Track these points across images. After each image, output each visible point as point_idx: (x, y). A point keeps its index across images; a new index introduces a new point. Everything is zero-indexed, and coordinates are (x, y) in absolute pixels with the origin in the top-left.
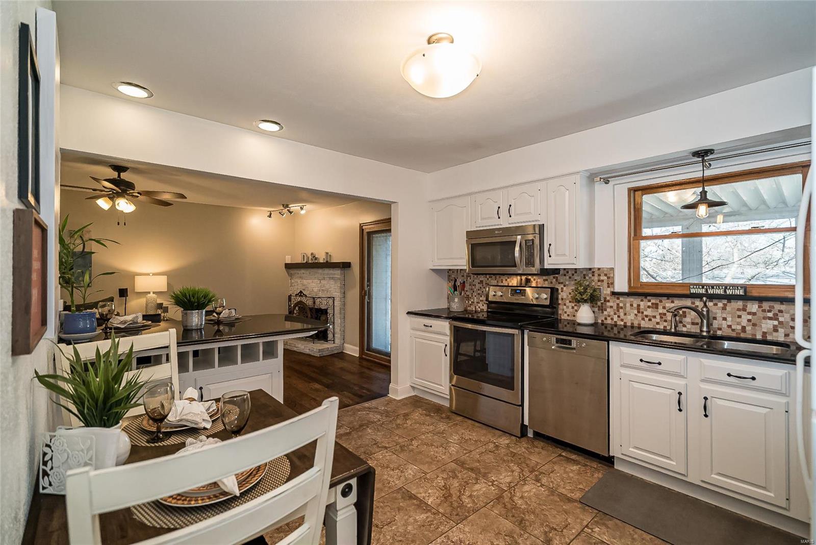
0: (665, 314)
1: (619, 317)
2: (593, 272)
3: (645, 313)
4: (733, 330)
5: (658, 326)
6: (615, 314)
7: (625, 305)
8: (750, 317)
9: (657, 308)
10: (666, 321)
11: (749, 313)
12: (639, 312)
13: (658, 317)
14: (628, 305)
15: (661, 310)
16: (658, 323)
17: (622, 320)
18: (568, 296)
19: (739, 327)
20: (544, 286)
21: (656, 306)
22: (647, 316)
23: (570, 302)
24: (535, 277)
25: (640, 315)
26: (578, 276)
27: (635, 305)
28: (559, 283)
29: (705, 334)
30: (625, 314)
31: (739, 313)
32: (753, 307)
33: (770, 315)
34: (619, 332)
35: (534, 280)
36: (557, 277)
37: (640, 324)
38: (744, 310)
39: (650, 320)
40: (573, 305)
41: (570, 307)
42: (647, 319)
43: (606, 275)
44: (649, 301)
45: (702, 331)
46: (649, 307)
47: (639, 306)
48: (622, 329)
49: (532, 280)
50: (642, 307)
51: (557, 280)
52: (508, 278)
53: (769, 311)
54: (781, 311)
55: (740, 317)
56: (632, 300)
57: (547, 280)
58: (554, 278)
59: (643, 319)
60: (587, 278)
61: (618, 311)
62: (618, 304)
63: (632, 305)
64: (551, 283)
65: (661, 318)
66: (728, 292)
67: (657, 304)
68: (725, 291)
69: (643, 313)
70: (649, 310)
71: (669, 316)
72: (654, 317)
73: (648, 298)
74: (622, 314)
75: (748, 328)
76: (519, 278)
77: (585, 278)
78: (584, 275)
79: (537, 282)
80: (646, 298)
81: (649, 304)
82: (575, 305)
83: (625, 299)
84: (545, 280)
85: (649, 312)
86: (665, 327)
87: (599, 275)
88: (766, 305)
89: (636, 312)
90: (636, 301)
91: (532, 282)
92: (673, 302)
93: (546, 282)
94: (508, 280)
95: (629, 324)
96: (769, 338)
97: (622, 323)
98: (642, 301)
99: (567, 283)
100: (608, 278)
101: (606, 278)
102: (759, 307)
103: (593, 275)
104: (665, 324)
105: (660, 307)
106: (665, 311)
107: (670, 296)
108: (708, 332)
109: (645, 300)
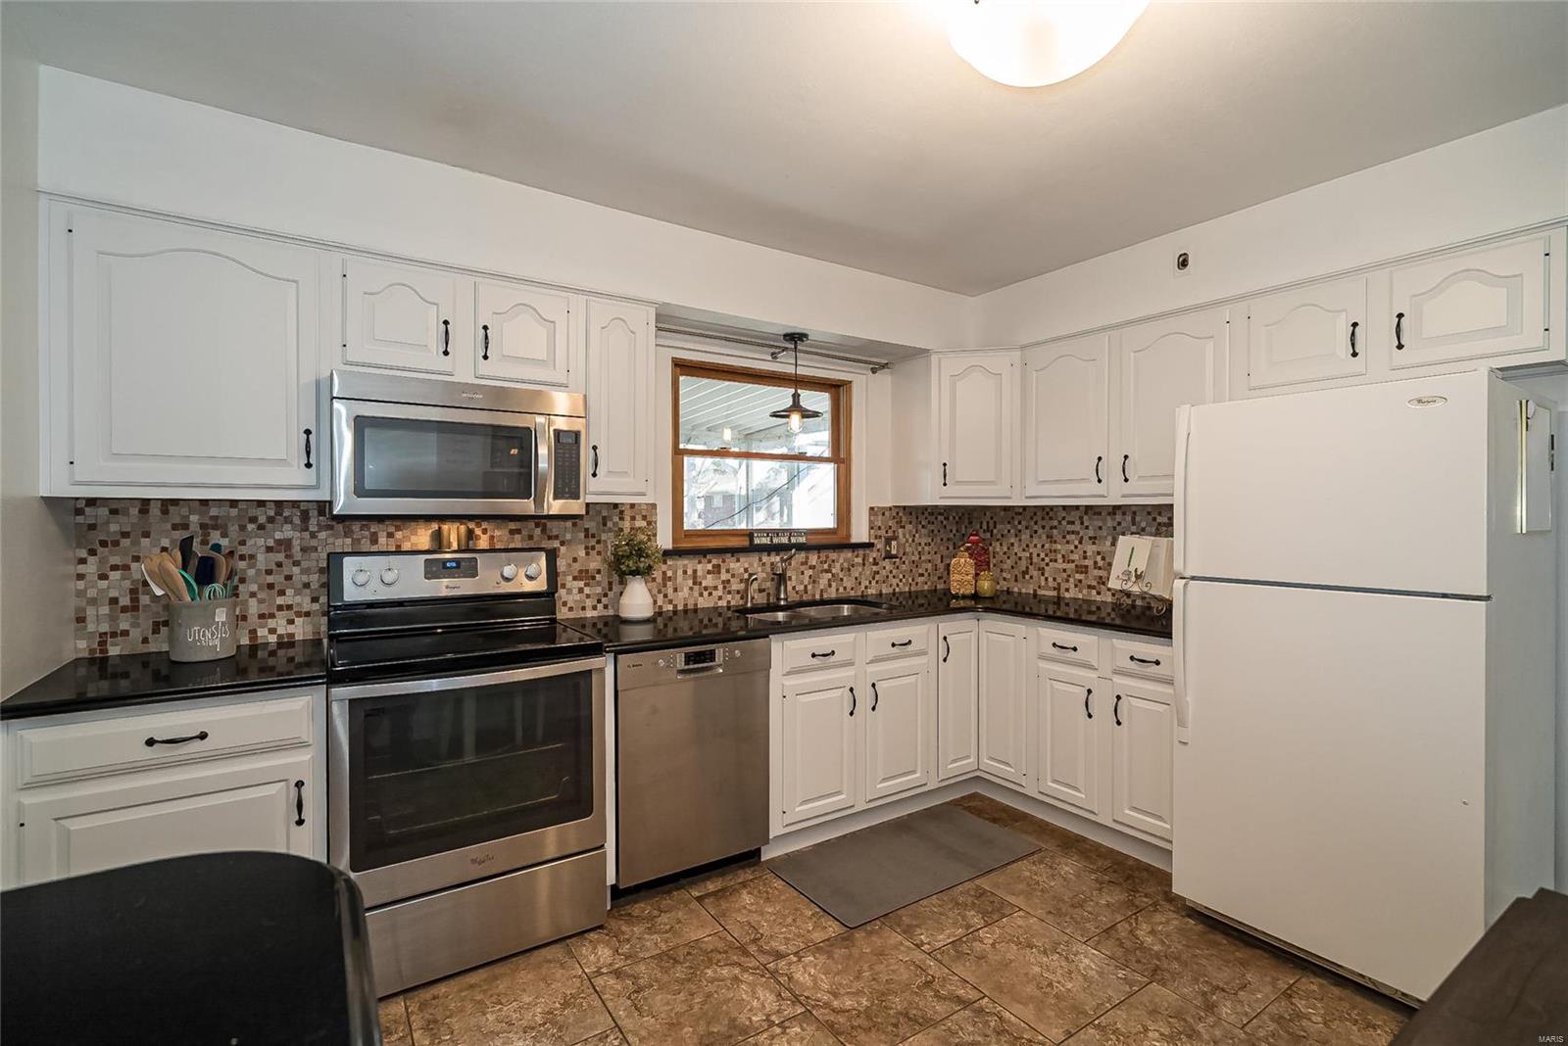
0: (728, 581)
1: (665, 596)
2: (622, 512)
3: (704, 583)
4: (797, 592)
5: (720, 603)
6: (659, 592)
7: (675, 573)
8: (811, 572)
9: (719, 572)
10: (729, 592)
11: (810, 568)
12: (695, 583)
13: (720, 587)
14: (680, 572)
15: (724, 576)
16: (720, 598)
17: (671, 602)
18: (569, 565)
19: (802, 587)
20: (512, 546)
21: (717, 569)
22: (706, 589)
23: (575, 579)
24: (485, 525)
25: (696, 587)
26: (592, 520)
27: (690, 572)
28: (550, 538)
29: (782, 603)
30: (675, 590)
31: (803, 568)
32: (813, 559)
33: (826, 566)
34: (666, 625)
35: (485, 531)
36: (545, 525)
37: (696, 605)
38: (806, 563)
39: (710, 594)
40: (581, 584)
41: (575, 591)
42: (706, 594)
43: (644, 518)
44: (709, 562)
45: (779, 599)
46: (709, 572)
47: (695, 571)
48: (670, 619)
49: (478, 531)
50: (699, 573)
51: (544, 530)
52: (398, 529)
53: (826, 562)
54: (833, 561)
55: (803, 573)
56: (686, 562)
57: (518, 531)
58: (537, 525)
59: (701, 595)
60: (610, 524)
61: (665, 586)
62: (664, 573)
63: (685, 572)
64: (531, 537)
65: (724, 588)
66: (794, 540)
67: (719, 566)
68: (790, 540)
69: (701, 583)
70: (709, 576)
71: (736, 586)
72: (716, 588)
73: (708, 557)
74: (670, 591)
75: (810, 587)
76: (435, 526)
77: (605, 524)
78: (604, 518)
79: (492, 538)
80: (705, 557)
81: (709, 567)
82: (586, 585)
83: (675, 562)
84: (512, 532)
85: (709, 581)
86: (729, 602)
87: (633, 518)
88: (823, 554)
89: (690, 583)
90: (689, 564)
91: (478, 538)
92: (738, 560)
94: (399, 535)
95: (680, 608)
96: (825, 596)
97: (670, 607)
98: (700, 562)
99: (568, 537)
100: (648, 523)
101: (644, 524)
102: (819, 557)
103: (622, 519)
104: (729, 597)
105: (723, 571)
106: (729, 576)
107: (734, 551)
108: (786, 599)
109: (704, 560)
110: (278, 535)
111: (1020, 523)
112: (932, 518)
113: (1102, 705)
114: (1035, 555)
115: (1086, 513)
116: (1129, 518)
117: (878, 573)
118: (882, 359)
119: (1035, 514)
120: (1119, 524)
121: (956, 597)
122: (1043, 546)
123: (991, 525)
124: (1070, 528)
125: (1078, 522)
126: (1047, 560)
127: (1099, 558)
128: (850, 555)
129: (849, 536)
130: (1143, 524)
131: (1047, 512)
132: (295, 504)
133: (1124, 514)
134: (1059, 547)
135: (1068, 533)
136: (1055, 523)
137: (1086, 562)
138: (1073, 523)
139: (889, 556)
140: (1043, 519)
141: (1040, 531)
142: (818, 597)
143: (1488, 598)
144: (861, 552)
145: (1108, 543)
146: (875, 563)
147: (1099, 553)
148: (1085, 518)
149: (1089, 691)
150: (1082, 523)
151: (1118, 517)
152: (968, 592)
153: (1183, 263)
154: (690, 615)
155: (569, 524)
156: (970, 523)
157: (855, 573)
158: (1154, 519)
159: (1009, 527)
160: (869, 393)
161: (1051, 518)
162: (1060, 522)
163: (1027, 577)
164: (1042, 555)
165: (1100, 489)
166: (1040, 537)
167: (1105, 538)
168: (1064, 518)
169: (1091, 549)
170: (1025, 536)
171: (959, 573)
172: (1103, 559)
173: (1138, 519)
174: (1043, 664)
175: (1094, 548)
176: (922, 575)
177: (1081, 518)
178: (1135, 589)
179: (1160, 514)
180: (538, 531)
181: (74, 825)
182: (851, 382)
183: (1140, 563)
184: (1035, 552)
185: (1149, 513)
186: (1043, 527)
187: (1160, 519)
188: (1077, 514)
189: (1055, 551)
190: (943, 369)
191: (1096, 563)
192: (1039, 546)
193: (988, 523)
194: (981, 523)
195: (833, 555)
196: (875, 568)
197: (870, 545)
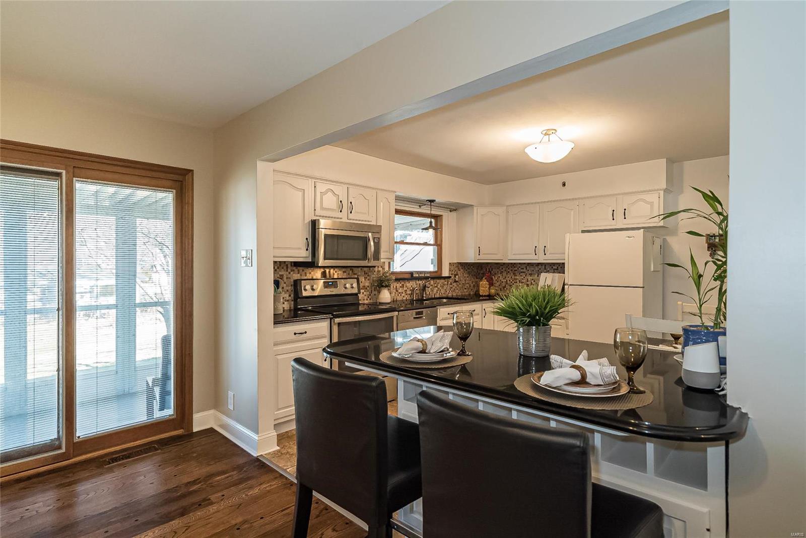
0: (406, 290)
3: (399, 291)
4: (427, 295)
6: (392, 293)
8: (431, 287)
9: (403, 287)
11: (431, 285)
16: (404, 297)
17: (396, 297)
19: (428, 293)
20: (343, 277)
22: (400, 293)
23: (361, 289)
25: (397, 292)
27: (395, 287)
29: (424, 298)
32: (432, 282)
33: (436, 285)
35: (336, 272)
36: (353, 269)
40: (363, 291)
42: (401, 295)
43: (381, 267)
44: (401, 283)
45: (423, 297)
46: (401, 287)
47: (396, 287)
49: (334, 272)
50: (398, 287)
51: (355, 272)
52: (312, 271)
53: (436, 283)
54: (438, 283)
58: (351, 270)
63: (393, 287)
64: (349, 274)
65: (405, 293)
66: (426, 275)
67: (403, 285)
70: (401, 289)
71: (409, 292)
72: (403, 293)
73: (401, 281)
75: (431, 293)
76: (322, 270)
80: (399, 281)
81: (401, 285)
82: (365, 291)
84: (344, 272)
88: (435, 281)
89: (395, 291)
92: (409, 283)
93: (345, 274)
94: (312, 273)
96: (436, 296)
99: (359, 274)
100: (383, 269)
101: (381, 269)
104: (407, 296)
105: (405, 286)
106: (406, 288)
107: (408, 280)
108: (426, 297)
109: (399, 283)
110: (280, 273)
111: (502, 269)
112: (469, 267)
114: (508, 281)
115: (528, 265)
116: (543, 267)
117: (452, 288)
118: (454, 208)
119: (508, 266)
120: (540, 269)
121: (482, 296)
122: (511, 277)
123: (491, 269)
124: (522, 270)
125: (525, 268)
126: (513, 282)
127: (533, 281)
128: (443, 281)
129: (441, 274)
130: (548, 269)
131: (513, 265)
132: (285, 262)
133: (542, 266)
134: (518, 277)
135: (521, 272)
136: (516, 269)
137: (528, 283)
138: (523, 269)
139: (455, 281)
140: (512, 267)
141: (511, 272)
142: (433, 297)
143: (643, 287)
144: (447, 280)
145: (536, 276)
146: (451, 284)
147: (533, 279)
148: (528, 267)
150: (526, 269)
151: (540, 267)
152: (486, 294)
153: (564, 185)
154: (395, 302)
155: (360, 269)
156: (482, 269)
157: (445, 287)
158: (552, 267)
159: (498, 270)
160: (449, 219)
161: (515, 267)
162: (518, 269)
163: (505, 289)
164: (511, 281)
165: (536, 257)
166: (510, 274)
167: (535, 274)
168: (520, 267)
169: (530, 278)
170: (504, 274)
171: (483, 287)
172: (534, 281)
173: (547, 267)
175: (531, 278)
176: (466, 289)
177: (526, 267)
179: (554, 266)
180: (351, 272)
181: (279, 357)
182: (442, 215)
183: (549, 282)
184: (508, 279)
185: (550, 266)
186: (512, 270)
187: (554, 267)
188: (525, 265)
189: (516, 279)
190: (478, 212)
191: (531, 283)
192: (510, 277)
193: (489, 269)
194: (486, 269)
195: (438, 281)
196: (451, 286)
197: (449, 277)
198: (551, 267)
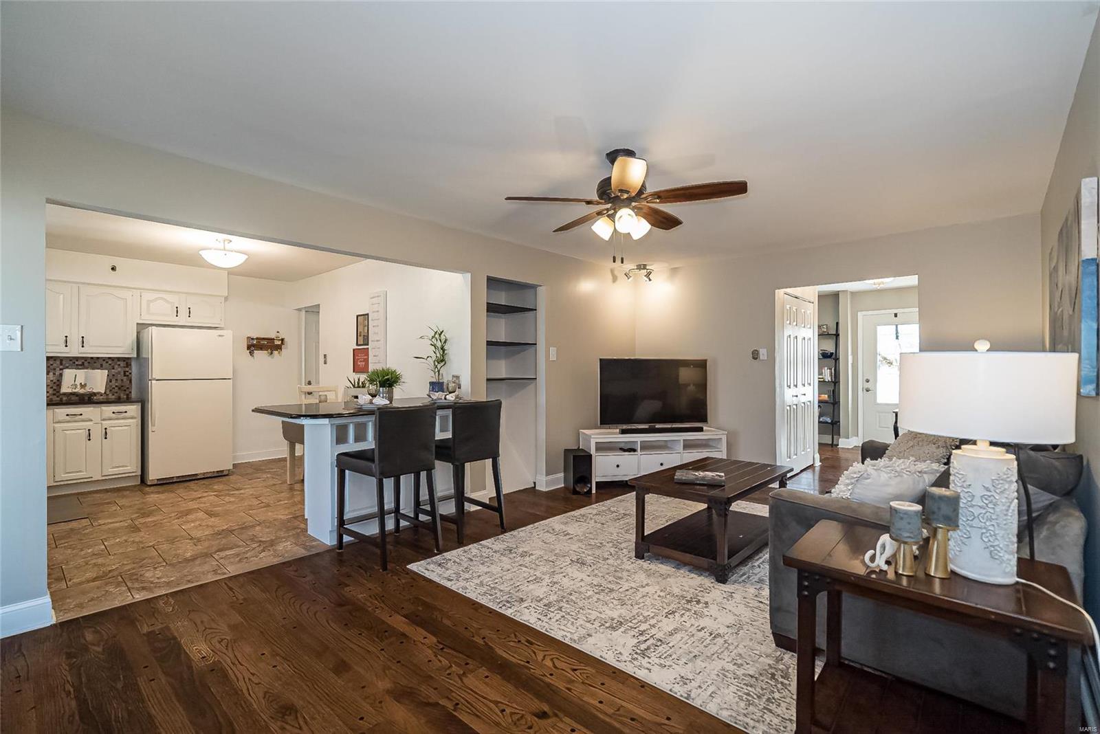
113: (97, 434)
116: (58, 362)
130: (67, 365)
133: (55, 360)
149: (89, 430)
153: (114, 269)
173: (64, 362)
174: (56, 425)
178: (82, 391)
179: (77, 361)
183: (80, 380)
185: (71, 360)
187: (76, 363)
198: (71, 362)
